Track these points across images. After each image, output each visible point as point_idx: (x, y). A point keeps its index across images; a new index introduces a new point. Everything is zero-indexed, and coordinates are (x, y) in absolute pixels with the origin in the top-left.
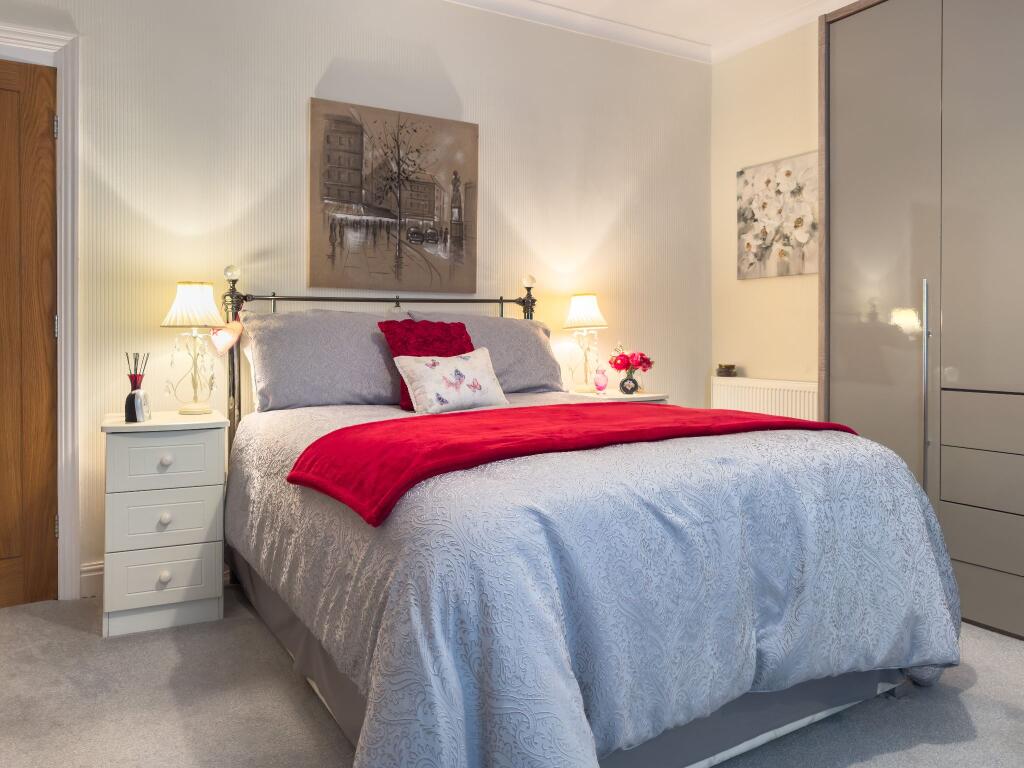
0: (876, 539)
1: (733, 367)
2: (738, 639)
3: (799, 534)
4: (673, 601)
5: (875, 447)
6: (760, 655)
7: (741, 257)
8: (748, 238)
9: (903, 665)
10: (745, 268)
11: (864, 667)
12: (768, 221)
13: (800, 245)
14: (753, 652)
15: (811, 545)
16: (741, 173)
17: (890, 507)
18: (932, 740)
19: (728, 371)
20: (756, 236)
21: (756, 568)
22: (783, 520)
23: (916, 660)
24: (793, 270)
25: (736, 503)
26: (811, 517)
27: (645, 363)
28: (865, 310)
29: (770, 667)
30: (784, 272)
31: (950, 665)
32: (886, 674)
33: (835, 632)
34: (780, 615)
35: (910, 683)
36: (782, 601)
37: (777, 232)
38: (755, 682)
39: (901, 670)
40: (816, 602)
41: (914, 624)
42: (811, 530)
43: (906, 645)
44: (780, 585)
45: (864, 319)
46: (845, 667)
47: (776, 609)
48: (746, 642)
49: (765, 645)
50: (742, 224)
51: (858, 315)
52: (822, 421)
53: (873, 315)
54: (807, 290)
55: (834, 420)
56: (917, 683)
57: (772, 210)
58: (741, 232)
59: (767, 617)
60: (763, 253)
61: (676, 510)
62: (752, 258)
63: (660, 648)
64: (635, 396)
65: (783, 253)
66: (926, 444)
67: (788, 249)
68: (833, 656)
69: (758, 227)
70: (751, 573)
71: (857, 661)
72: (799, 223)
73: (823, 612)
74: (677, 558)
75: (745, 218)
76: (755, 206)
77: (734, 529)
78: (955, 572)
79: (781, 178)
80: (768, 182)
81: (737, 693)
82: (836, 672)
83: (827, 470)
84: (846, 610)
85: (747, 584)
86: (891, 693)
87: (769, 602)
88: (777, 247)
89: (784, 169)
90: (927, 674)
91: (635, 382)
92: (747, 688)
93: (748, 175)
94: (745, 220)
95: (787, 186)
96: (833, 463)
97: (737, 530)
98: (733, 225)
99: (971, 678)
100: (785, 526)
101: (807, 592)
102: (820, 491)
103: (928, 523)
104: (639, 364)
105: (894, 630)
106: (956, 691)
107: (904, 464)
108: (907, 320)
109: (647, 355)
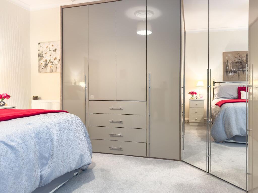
0: (73, 138)
1: (37, 97)
2: (34, 174)
3: (52, 141)
4: (11, 169)
5: (72, 115)
6: (41, 176)
7: (39, 67)
8: (42, 61)
9: (79, 167)
10: (41, 69)
11: (70, 171)
12: (47, 57)
13: (56, 65)
14: (39, 176)
15: (55, 143)
16: (39, 44)
17: (76, 130)
18: (86, 183)
19: (36, 98)
20: (44, 61)
21: (39, 152)
22: (47, 138)
23: (82, 165)
24: (54, 71)
25: (33, 135)
26: (55, 136)
27: (8, 96)
28: (73, 82)
29: (44, 178)
30: (52, 71)
31: (90, 164)
32: (76, 170)
33: (61, 163)
34: (47, 164)
35: (82, 170)
36: (47, 159)
37: (50, 61)
38: (40, 184)
39: (79, 168)
40: (57, 158)
41: (82, 156)
42: (55, 139)
43: (80, 162)
44: (47, 155)
45: (73, 84)
46: (65, 172)
47: (46, 162)
48: (36, 174)
49: (43, 173)
50: (40, 58)
51: (72, 83)
52: (61, 110)
53: (75, 83)
54: (57, 76)
55: (64, 110)
56: (83, 170)
57: (48, 54)
58: (40, 60)
59: (43, 165)
60: (46, 66)
61: (12, 141)
62: (43, 67)
63: (6, 185)
64: (4, 107)
65: (51, 66)
66: (86, 113)
67: (52, 65)
68: (62, 170)
69: (44, 59)
70: (38, 154)
71: (68, 170)
72: (55, 59)
73: (59, 160)
74: (13, 155)
75: (41, 56)
76: (43, 53)
77: (32, 143)
78: (91, 143)
79: (51, 46)
80: (47, 47)
81: (34, 189)
82: (62, 174)
83: (60, 123)
84: (65, 157)
85: (36, 158)
86: (77, 174)
87: (44, 161)
88: (50, 65)
89: (51, 44)
90: (85, 167)
91: (4, 102)
92: (37, 187)
93: (41, 44)
94: (41, 57)
95: (52, 49)
96: (61, 121)
97: (33, 143)
98: (37, 58)
99: (94, 165)
100: (48, 139)
101: (54, 156)
102: (58, 129)
103: (85, 132)
104: (5, 97)
105: (77, 159)
106: (91, 169)
107: (80, 119)
108: (83, 85)
109: (8, 94)
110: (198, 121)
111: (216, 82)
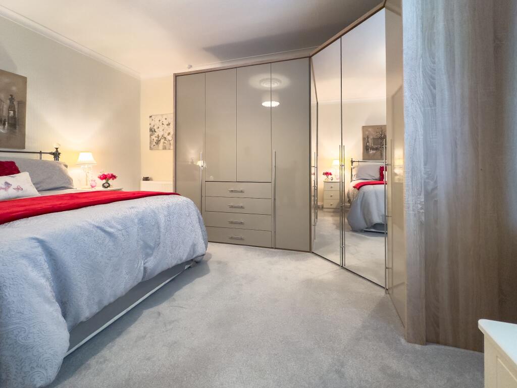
0: (184, 224)
1: (148, 178)
2: (136, 266)
3: (159, 228)
4: (108, 259)
5: (185, 198)
6: (145, 268)
7: (151, 143)
8: (153, 137)
9: (191, 259)
10: (152, 146)
11: (179, 262)
12: (159, 132)
13: (169, 140)
14: (142, 268)
15: (162, 230)
16: (151, 117)
17: (188, 215)
18: (199, 277)
19: (146, 179)
20: (156, 137)
21: (143, 241)
22: (153, 224)
23: (194, 256)
24: (167, 148)
25: (136, 221)
26: (163, 221)
27: (113, 177)
28: (190, 161)
29: (149, 271)
30: (165, 148)
31: (203, 255)
32: (187, 262)
33: (170, 254)
34: (152, 254)
35: (195, 263)
36: (152, 249)
37: (162, 136)
38: (143, 278)
39: (192, 260)
40: (164, 247)
41: (194, 246)
42: (162, 225)
43: (192, 253)
44: (152, 244)
45: (190, 163)
46: (174, 264)
47: (151, 252)
48: (139, 267)
49: (147, 265)
50: (151, 133)
51: (188, 162)
52: (174, 192)
53: (192, 162)
54: (170, 154)
55: (177, 193)
56: (197, 262)
57: (161, 129)
58: (151, 135)
59: (148, 255)
60: (158, 142)
61: (111, 227)
62: (154, 143)
63: (102, 278)
64: (109, 189)
65: (164, 143)
66: (202, 196)
67: (165, 141)
68: (171, 261)
69: (156, 134)
70: (142, 243)
71: (177, 261)
72: (169, 134)
73: (167, 250)
74: (111, 244)
75: (152, 131)
76: (155, 127)
77: (134, 230)
78: (206, 229)
79: (164, 120)
80: (160, 121)
81: (136, 283)
82: (171, 267)
83: (168, 207)
84: (174, 247)
85: (140, 247)
86: (189, 267)
87: (149, 251)
88: (162, 141)
89: (165, 117)
90: (198, 259)
91: (109, 184)
92: (140, 281)
93: (153, 117)
94: (152, 132)
95: (166, 123)
96: (171, 204)
97: (135, 230)
98: (149, 133)
99: (210, 256)
100: (153, 226)
101: (161, 245)
102: (166, 213)
103: (199, 218)
104: (111, 177)
105: (188, 249)
106: (207, 261)
107: (193, 202)
108: (200, 163)
109: (114, 174)
110: (334, 206)
111: (354, 161)
